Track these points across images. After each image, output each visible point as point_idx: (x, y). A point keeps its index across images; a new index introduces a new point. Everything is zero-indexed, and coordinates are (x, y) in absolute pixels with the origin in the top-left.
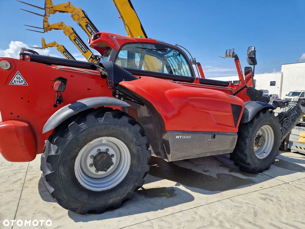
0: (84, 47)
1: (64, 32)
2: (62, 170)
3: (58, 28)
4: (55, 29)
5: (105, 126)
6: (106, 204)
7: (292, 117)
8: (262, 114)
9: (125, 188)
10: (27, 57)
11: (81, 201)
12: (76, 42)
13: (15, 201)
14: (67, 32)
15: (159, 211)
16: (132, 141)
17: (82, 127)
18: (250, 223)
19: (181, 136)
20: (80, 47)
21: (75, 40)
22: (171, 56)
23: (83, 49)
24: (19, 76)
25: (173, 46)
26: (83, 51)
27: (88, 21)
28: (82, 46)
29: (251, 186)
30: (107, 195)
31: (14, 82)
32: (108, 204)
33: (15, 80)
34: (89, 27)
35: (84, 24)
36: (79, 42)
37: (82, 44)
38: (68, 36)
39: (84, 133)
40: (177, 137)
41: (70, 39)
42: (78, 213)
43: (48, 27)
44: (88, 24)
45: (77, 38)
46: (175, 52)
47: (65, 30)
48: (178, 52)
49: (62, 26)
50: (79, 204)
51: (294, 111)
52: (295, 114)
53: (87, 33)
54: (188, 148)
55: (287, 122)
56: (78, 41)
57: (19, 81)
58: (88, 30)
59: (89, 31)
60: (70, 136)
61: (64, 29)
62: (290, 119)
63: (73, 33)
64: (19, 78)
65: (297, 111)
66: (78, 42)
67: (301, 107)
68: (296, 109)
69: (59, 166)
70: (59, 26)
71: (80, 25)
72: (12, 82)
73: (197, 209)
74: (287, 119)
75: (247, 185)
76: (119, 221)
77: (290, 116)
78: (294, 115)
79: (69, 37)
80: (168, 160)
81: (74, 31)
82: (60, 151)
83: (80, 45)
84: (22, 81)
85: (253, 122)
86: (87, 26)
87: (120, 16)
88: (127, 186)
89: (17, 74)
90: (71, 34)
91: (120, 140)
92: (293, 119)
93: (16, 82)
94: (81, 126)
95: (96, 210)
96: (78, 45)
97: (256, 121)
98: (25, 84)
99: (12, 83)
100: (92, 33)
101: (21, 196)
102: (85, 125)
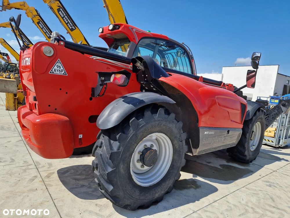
0: (49, 31)
1: (26, 13)
2: (122, 167)
3: (20, 7)
4: (16, 8)
5: (158, 122)
6: (153, 199)
7: (273, 115)
8: (257, 112)
9: (167, 183)
10: (62, 43)
11: (134, 198)
12: (39, 26)
13: (48, 201)
14: (30, 14)
15: (197, 202)
16: (176, 137)
17: (140, 123)
18: (274, 207)
19: (208, 132)
20: (44, 31)
21: (38, 23)
22: (168, 53)
23: (48, 33)
24: (59, 65)
25: (180, 44)
26: (47, 36)
27: (60, 5)
28: (47, 30)
29: (253, 175)
30: (153, 190)
31: (54, 71)
32: (154, 198)
33: (55, 69)
34: (61, 11)
35: (56, 8)
36: (44, 26)
37: (46, 28)
38: (30, 18)
39: (142, 129)
40: (206, 133)
41: (33, 21)
42: (129, 210)
43: (8, 6)
44: (60, 8)
45: (41, 21)
46: (180, 50)
47: (28, 11)
48: (183, 51)
49: (25, 6)
50: (132, 200)
51: (275, 111)
52: (276, 113)
53: (58, 18)
54: (211, 143)
55: (268, 119)
56: (42, 24)
57: (59, 70)
58: (60, 14)
59: (61, 16)
60: (131, 132)
61: (26, 10)
62: (271, 117)
63: (37, 15)
64: (59, 67)
65: (277, 110)
66: (42, 26)
67: (282, 107)
68: (277, 108)
69: (119, 163)
70: (21, 5)
71: (51, 8)
72: (52, 70)
73: (227, 198)
74: (268, 117)
75: (248, 174)
76: (169, 214)
77: (271, 115)
78: (274, 114)
79: (32, 19)
80: (193, 154)
81: (38, 14)
82: (121, 148)
83: (44, 29)
84: (62, 70)
85: (252, 120)
86: (59, 10)
87: (105, 5)
88: (169, 180)
89: (57, 62)
90: (35, 16)
91: (167, 136)
92: (273, 117)
93: (56, 71)
94: (140, 121)
95: (144, 205)
96: (42, 29)
97: (254, 118)
98: (65, 73)
99: (52, 72)
100: (65, 18)
101: (52, 196)
102: (143, 121)
